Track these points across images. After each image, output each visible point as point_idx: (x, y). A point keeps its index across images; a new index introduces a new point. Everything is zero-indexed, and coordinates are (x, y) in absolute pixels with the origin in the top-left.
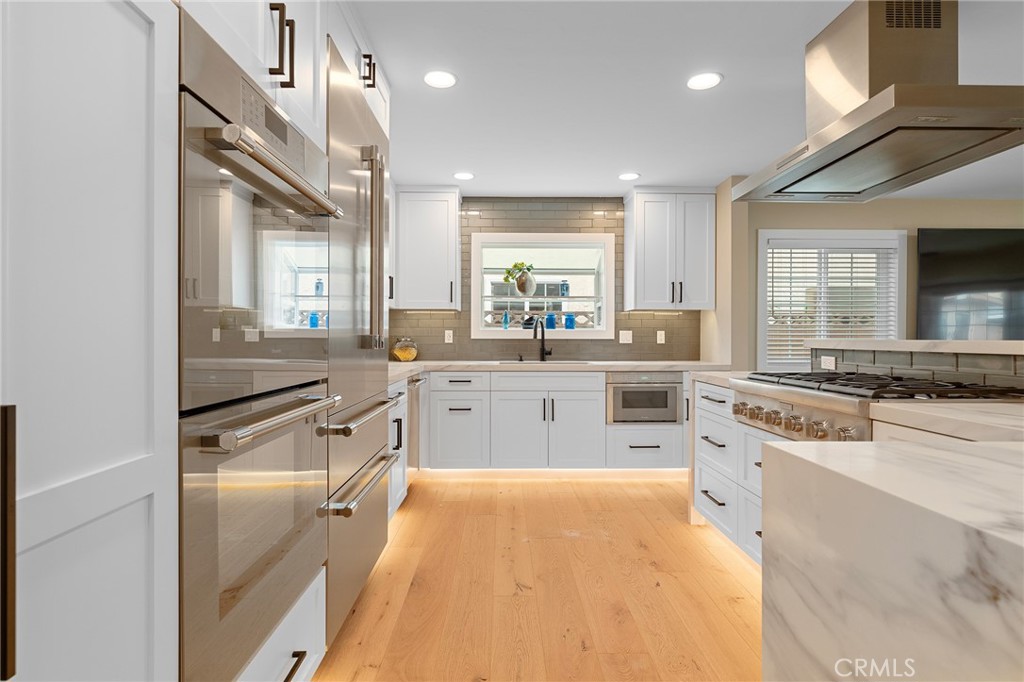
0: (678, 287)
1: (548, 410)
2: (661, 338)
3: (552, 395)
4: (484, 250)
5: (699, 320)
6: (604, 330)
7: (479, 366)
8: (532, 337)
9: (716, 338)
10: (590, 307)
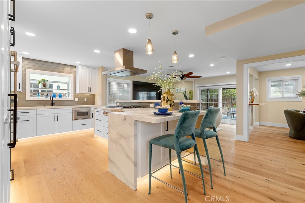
0: (90, 89)
1: (56, 118)
2: (85, 100)
3: (57, 115)
4: (30, 74)
5: (94, 96)
6: (71, 98)
7: (32, 108)
8: (50, 100)
9: (98, 99)
10: (66, 92)
